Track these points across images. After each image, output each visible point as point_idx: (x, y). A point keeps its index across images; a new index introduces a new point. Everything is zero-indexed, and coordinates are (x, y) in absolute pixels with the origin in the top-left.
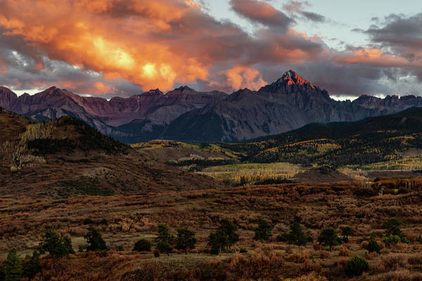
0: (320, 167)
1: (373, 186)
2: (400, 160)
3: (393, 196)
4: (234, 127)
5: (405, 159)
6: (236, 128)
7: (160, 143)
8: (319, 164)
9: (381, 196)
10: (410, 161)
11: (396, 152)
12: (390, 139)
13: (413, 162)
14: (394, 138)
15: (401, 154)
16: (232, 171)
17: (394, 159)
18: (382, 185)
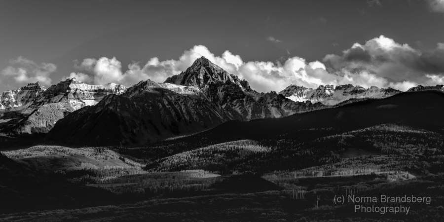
0: (241, 173)
1: (306, 195)
2: (338, 164)
3: (330, 208)
4: (135, 128)
5: (343, 162)
6: (138, 129)
7: (44, 150)
8: (240, 171)
9: (317, 207)
10: (350, 164)
11: (333, 154)
12: (324, 138)
13: (354, 165)
14: (329, 137)
15: (338, 156)
16: (134, 182)
17: (330, 163)
18: (318, 193)
